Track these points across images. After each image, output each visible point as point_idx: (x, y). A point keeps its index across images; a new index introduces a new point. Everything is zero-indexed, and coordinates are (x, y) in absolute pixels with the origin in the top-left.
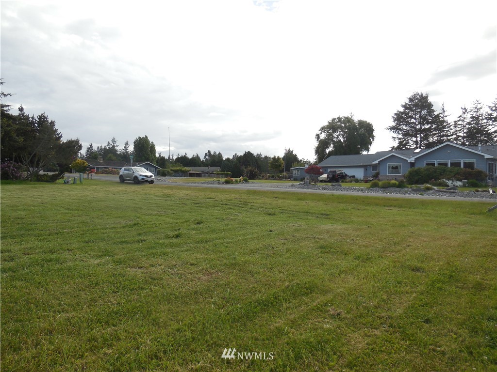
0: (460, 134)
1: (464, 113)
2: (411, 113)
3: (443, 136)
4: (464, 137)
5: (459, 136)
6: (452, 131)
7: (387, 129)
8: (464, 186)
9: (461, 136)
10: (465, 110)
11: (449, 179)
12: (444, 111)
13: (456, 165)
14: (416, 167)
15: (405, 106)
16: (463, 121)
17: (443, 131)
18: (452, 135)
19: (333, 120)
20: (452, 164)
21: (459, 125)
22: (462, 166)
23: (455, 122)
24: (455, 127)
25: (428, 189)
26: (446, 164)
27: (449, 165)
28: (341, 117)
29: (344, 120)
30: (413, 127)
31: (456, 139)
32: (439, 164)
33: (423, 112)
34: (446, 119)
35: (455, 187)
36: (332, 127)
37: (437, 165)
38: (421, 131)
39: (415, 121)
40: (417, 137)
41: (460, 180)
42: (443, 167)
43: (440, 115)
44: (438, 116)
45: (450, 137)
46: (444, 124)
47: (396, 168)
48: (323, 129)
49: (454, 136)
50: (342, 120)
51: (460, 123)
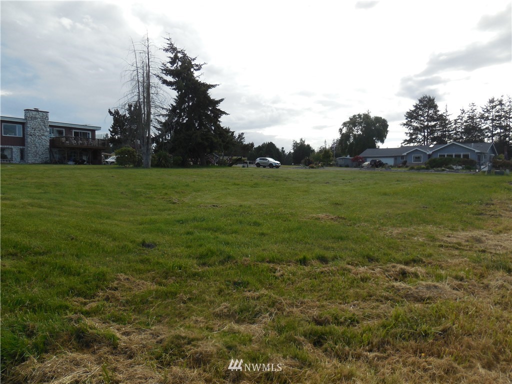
0: (459, 130)
1: (463, 114)
2: (421, 112)
3: (445, 131)
4: (462, 133)
5: (458, 132)
6: (453, 127)
7: (401, 125)
8: (463, 169)
9: (459, 132)
10: (463, 111)
11: (454, 165)
12: (447, 111)
13: (458, 156)
14: (433, 157)
15: (416, 106)
16: (462, 119)
17: (446, 128)
18: (453, 131)
19: (354, 116)
20: (456, 156)
21: (459, 122)
22: (462, 157)
23: (455, 120)
24: (455, 124)
25: (443, 170)
26: (452, 156)
27: (454, 157)
28: (361, 114)
29: (363, 117)
30: (422, 124)
31: (455, 134)
32: (447, 155)
33: (430, 112)
34: (448, 118)
35: (458, 170)
36: (353, 122)
37: (446, 156)
38: (427, 127)
39: (423, 119)
40: (424, 132)
41: (461, 166)
42: (450, 157)
43: (444, 114)
44: (442, 115)
45: (451, 132)
46: (447, 122)
47: (419, 158)
48: (345, 124)
49: (455, 131)
50: (362, 116)
51: (459, 121)
